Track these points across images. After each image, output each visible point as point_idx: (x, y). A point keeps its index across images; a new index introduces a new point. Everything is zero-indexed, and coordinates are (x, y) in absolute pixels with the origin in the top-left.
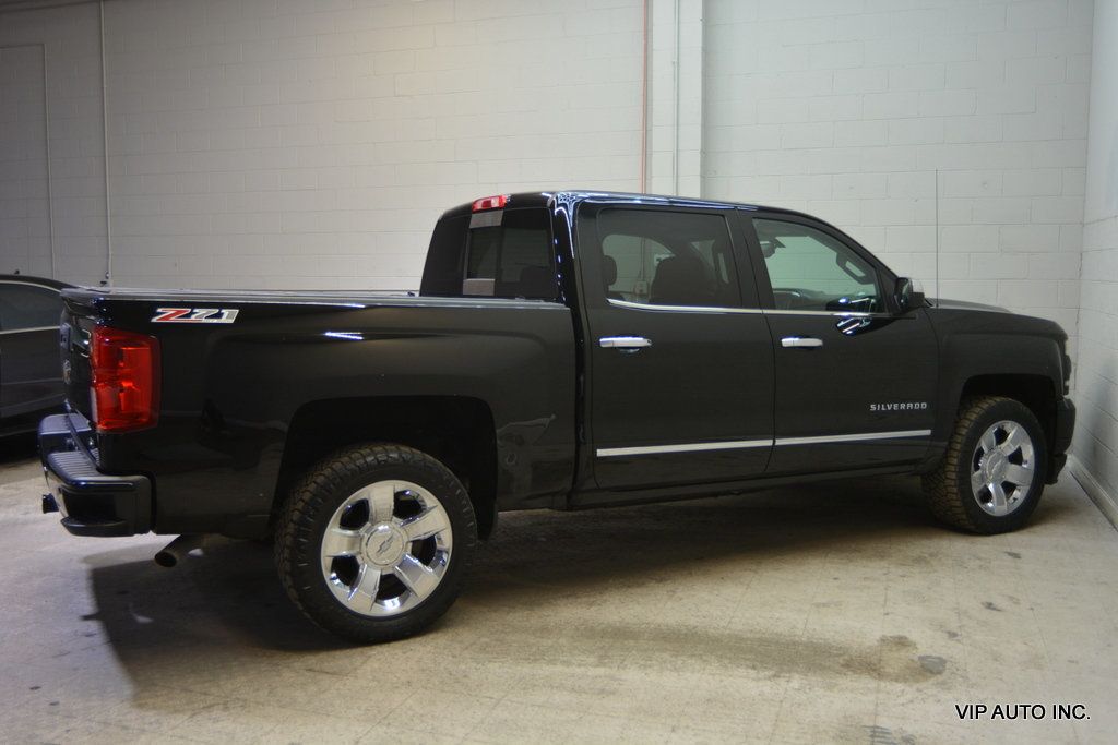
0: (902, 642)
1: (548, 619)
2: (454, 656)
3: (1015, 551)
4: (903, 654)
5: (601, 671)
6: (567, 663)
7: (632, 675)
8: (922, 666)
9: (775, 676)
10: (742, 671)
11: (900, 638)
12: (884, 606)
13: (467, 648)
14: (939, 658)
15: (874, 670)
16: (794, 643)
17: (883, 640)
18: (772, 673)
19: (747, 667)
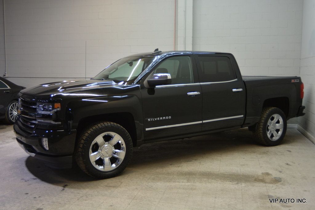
0: (268, 174)
1: (168, 171)
2: (146, 181)
3: (289, 150)
4: (269, 177)
5: (189, 184)
6: (179, 182)
7: (198, 184)
8: (275, 180)
9: (237, 183)
10: (228, 183)
11: (267, 173)
12: (260, 165)
13: (149, 179)
14: (280, 178)
15: (263, 181)
16: (239, 175)
17: (263, 173)
18: (236, 183)
19: (229, 181)
